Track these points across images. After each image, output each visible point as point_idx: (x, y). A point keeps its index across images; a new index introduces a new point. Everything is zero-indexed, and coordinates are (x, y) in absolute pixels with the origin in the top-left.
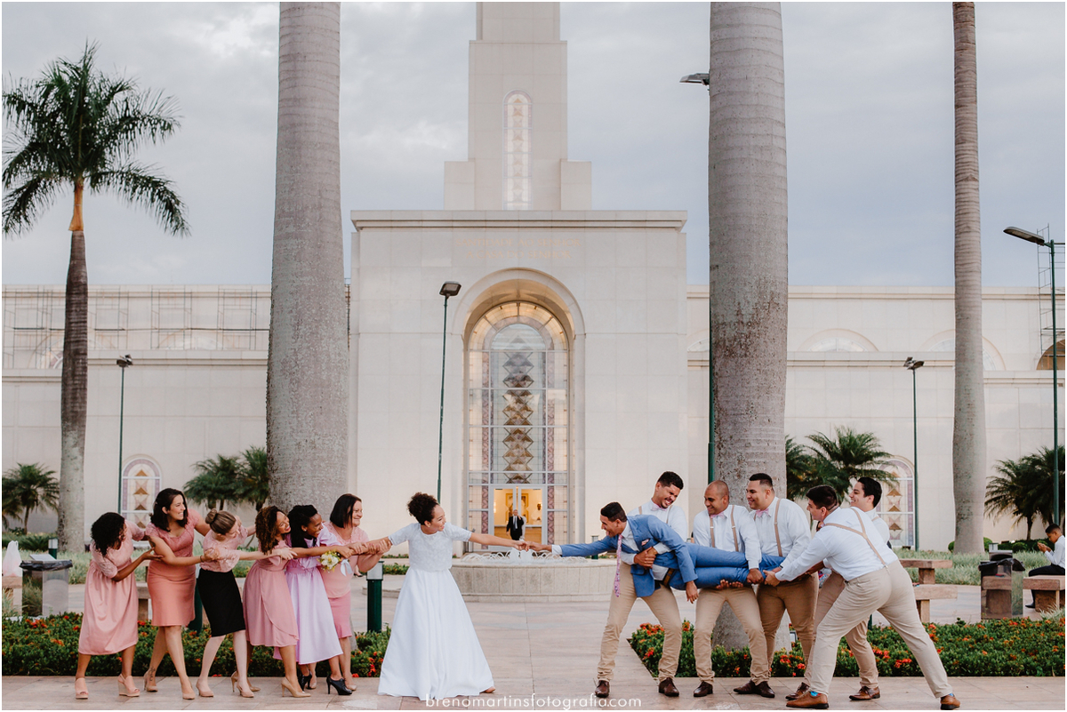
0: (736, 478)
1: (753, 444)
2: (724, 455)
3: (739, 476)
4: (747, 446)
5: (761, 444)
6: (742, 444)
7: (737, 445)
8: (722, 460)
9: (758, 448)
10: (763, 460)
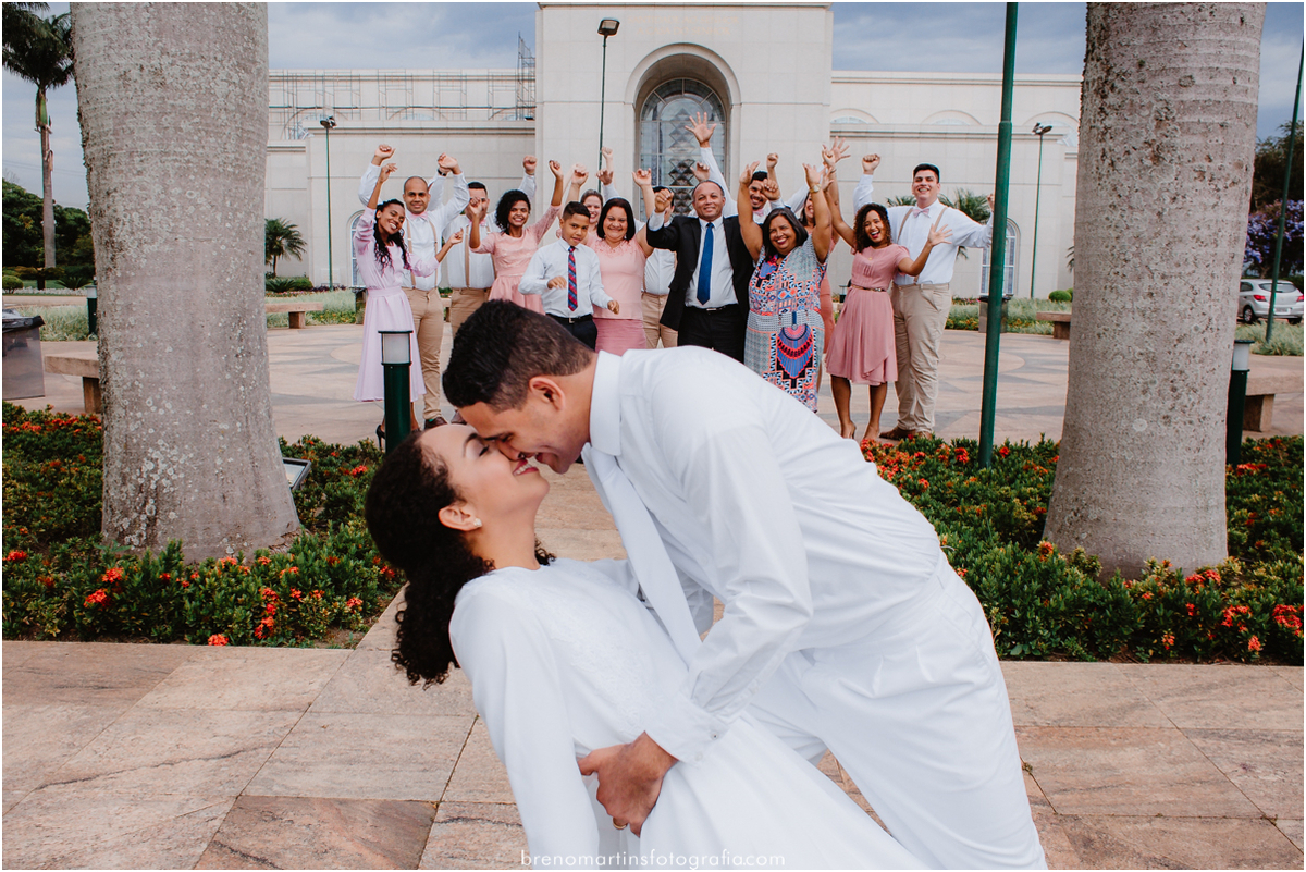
0: (1148, 162)
1: (1198, 80)
2: (1117, 109)
3: (1156, 158)
4: (1186, 82)
5: (1218, 81)
6: (1171, 80)
7: (1156, 83)
8: (1108, 122)
9: (1210, 89)
10: (1218, 119)
